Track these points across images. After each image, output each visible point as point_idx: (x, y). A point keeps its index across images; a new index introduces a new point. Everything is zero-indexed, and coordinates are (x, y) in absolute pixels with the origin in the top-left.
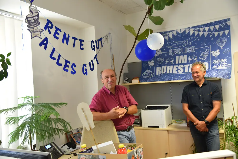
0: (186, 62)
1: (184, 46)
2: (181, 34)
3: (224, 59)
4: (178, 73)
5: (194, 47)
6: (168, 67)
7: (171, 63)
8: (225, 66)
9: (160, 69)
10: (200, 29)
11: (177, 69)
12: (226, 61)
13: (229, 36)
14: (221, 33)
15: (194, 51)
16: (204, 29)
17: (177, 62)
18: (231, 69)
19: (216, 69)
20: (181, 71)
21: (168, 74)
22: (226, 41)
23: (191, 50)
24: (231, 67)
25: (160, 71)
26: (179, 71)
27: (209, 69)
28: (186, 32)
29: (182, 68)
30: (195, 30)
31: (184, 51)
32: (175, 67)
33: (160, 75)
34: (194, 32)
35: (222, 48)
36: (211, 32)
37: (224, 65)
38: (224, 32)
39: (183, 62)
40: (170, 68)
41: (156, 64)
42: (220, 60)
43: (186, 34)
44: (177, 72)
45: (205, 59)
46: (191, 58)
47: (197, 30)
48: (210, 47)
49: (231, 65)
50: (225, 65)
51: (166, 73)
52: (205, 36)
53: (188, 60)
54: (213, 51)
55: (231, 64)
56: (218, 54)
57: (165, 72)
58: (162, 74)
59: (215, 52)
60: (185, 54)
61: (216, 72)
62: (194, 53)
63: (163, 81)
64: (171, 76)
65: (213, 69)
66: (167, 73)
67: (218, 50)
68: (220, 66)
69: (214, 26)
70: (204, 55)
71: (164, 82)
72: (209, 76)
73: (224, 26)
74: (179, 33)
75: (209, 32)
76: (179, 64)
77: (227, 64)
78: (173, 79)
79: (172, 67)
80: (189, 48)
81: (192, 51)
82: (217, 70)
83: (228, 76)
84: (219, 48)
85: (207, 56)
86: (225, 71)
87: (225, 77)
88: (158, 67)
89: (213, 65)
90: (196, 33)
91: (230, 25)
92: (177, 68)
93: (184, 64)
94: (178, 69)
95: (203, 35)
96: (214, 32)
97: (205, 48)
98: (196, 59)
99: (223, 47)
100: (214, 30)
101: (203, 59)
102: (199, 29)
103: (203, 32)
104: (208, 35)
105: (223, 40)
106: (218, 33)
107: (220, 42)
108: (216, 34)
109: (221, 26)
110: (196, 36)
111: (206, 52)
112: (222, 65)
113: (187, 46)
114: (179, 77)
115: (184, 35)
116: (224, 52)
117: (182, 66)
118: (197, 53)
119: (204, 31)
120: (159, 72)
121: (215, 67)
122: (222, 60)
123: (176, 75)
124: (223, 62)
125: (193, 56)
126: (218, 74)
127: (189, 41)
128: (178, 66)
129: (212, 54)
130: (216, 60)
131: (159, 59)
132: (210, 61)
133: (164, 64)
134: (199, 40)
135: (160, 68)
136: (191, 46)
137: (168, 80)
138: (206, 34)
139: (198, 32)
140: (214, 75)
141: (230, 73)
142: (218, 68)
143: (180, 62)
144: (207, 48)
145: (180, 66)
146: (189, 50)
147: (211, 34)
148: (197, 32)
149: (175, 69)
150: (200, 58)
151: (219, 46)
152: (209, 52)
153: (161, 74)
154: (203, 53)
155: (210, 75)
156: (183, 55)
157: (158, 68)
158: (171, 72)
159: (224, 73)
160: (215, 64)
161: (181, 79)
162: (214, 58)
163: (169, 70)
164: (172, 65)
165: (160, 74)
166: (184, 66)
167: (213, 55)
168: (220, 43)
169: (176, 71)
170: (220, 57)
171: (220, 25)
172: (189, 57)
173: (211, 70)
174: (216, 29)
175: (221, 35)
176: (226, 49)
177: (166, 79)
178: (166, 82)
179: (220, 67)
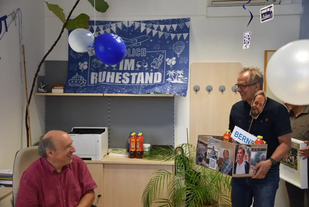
0: (133, 69)
1: (131, 46)
2: (129, 28)
3: (180, 70)
4: (122, 83)
5: (145, 49)
6: (109, 73)
7: (113, 68)
8: (181, 80)
9: (97, 76)
10: (154, 26)
11: (120, 78)
12: (182, 73)
13: (187, 42)
14: (179, 36)
15: (145, 55)
16: (159, 26)
17: (121, 68)
18: (187, 84)
19: (171, 82)
20: (125, 81)
21: (107, 84)
22: (184, 47)
23: (140, 52)
24: (188, 82)
25: (97, 78)
26: (123, 81)
27: (162, 81)
28: (135, 27)
29: (128, 77)
30: (148, 26)
31: (131, 53)
32: (118, 74)
33: (95, 84)
34: (146, 29)
35: (178, 56)
36: (167, 32)
37: (180, 78)
38: (182, 34)
39: (129, 69)
40: (111, 75)
41: (91, 67)
42: (176, 71)
43: (135, 29)
44: (120, 82)
45: (157, 68)
46: (140, 65)
47: (149, 26)
48: (164, 52)
49: (188, 79)
50: (182, 78)
51: (105, 82)
52: (160, 37)
53: (135, 67)
54: (168, 59)
55: (188, 77)
56: (174, 63)
57: (103, 80)
58: (100, 83)
59: (171, 60)
60: (132, 58)
61: (171, 86)
62: (145, 58)
63: (101, 93)
64: (113, 87)
65: (168, 82)
66: (107, 81)
67: (174, 58)
68: (175, 79)
69: (172, 26)
70: (157, 62)
71: (101, 95)
72: (161, 91)
73: (182, 27)
74: (125, 27)
75: (164, 32)
76: (123, 71)
77: (184, 78)
78: (114, 92)
79: (113, 73)
80: (138, 50)
81: (142, 55)
82: (172, 84)
83: (184, 92)
84: (175, 55)
85: (160, 63)
86: (181, 86)
87: (180, 94)
88: (93, 71)
89: (167, 77)
90: (149, 31)
91: (189, 27)
92: (120, 76)
93: (130, 72)
94: (122, 78)
95: (157, 34)
96: (171, 33)
97: (158, 52)
98: (146, 66)
99: (180, 55)
100: (170, 30)
101: (155, 68)
102: (152, 26)
103: (157, 30)
104: (163, 35)
105: (180, 46)
106: (175, 35)
107: (177, 47)
108: (173, 36)
109: (180, 27)
110: (148, 35)
111: (159, 58)
112: (178, 78)
113: (135, 47)
114: (123, 89)
115: (132, 31)
116: (181, 62)
117: (128, 75)
118: (147, 58)
119: (159, 29)
120: (95, 79)
121: (169, 79)
122: (179, 72)
123: (120, 86)
124: (179, 75)
125: (143, 61)
126: (172, 89)
127: (139, 41)
128: (122, 74)
129: (166, 62)
130: (171, 71)
131: (95, 60)
132: (163, 71)
133: (102, 69)
134: (151, 41)
135: (96, 74)
136: (140, 47)
137: (108, 93)
138: (161, 34)
139: (151, 30)
140: (168, 90)
141: (187, 90)
142: (173, 82)
143: (125, 69)
144: (161, 53)
145: (124, 74)
146: (138, 52)
147: (167, 35)
148: (149, 29)
149: (118, 77)
150: (152, 66)
151: (176, 52)
152: (163, 59)
153: (98, 82)
154: (156, 60)
155: (163, 90)
156: (130, 58)
157: (93, 74)
158: (112, 81)
159: (180, 89)
160: (169, 76)
161: (126, 93)
162: (168, 68)
163: (110, 78)
164: (114, 71)
165: (96, 82)
166: (130, 74)
167: (168, 64)
168: (176, 49)
169: (120, 80)
170: (175, 68)
171: (178, 25)
172: (138, 63)
173: (164, 84)
174: (173, 29)
175: (178, 39)
176: (183, 58)
177: (106, 91)
178: (105, 95)
179: (175, 81)
